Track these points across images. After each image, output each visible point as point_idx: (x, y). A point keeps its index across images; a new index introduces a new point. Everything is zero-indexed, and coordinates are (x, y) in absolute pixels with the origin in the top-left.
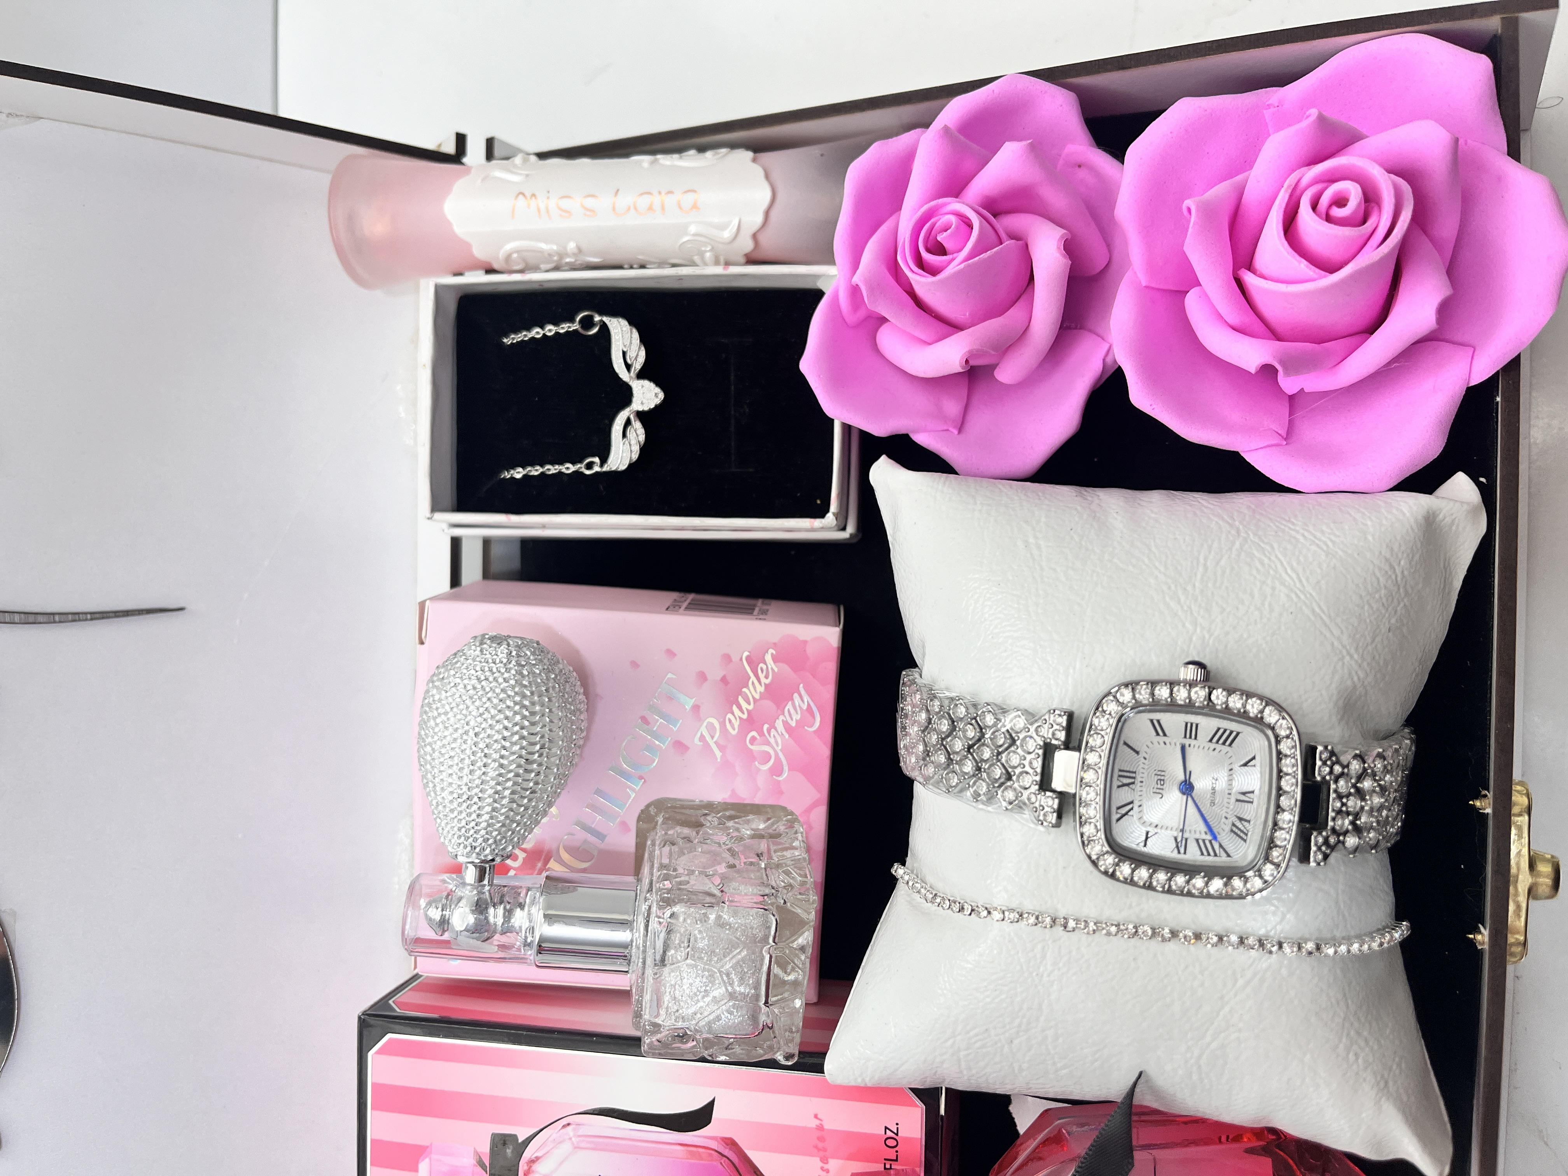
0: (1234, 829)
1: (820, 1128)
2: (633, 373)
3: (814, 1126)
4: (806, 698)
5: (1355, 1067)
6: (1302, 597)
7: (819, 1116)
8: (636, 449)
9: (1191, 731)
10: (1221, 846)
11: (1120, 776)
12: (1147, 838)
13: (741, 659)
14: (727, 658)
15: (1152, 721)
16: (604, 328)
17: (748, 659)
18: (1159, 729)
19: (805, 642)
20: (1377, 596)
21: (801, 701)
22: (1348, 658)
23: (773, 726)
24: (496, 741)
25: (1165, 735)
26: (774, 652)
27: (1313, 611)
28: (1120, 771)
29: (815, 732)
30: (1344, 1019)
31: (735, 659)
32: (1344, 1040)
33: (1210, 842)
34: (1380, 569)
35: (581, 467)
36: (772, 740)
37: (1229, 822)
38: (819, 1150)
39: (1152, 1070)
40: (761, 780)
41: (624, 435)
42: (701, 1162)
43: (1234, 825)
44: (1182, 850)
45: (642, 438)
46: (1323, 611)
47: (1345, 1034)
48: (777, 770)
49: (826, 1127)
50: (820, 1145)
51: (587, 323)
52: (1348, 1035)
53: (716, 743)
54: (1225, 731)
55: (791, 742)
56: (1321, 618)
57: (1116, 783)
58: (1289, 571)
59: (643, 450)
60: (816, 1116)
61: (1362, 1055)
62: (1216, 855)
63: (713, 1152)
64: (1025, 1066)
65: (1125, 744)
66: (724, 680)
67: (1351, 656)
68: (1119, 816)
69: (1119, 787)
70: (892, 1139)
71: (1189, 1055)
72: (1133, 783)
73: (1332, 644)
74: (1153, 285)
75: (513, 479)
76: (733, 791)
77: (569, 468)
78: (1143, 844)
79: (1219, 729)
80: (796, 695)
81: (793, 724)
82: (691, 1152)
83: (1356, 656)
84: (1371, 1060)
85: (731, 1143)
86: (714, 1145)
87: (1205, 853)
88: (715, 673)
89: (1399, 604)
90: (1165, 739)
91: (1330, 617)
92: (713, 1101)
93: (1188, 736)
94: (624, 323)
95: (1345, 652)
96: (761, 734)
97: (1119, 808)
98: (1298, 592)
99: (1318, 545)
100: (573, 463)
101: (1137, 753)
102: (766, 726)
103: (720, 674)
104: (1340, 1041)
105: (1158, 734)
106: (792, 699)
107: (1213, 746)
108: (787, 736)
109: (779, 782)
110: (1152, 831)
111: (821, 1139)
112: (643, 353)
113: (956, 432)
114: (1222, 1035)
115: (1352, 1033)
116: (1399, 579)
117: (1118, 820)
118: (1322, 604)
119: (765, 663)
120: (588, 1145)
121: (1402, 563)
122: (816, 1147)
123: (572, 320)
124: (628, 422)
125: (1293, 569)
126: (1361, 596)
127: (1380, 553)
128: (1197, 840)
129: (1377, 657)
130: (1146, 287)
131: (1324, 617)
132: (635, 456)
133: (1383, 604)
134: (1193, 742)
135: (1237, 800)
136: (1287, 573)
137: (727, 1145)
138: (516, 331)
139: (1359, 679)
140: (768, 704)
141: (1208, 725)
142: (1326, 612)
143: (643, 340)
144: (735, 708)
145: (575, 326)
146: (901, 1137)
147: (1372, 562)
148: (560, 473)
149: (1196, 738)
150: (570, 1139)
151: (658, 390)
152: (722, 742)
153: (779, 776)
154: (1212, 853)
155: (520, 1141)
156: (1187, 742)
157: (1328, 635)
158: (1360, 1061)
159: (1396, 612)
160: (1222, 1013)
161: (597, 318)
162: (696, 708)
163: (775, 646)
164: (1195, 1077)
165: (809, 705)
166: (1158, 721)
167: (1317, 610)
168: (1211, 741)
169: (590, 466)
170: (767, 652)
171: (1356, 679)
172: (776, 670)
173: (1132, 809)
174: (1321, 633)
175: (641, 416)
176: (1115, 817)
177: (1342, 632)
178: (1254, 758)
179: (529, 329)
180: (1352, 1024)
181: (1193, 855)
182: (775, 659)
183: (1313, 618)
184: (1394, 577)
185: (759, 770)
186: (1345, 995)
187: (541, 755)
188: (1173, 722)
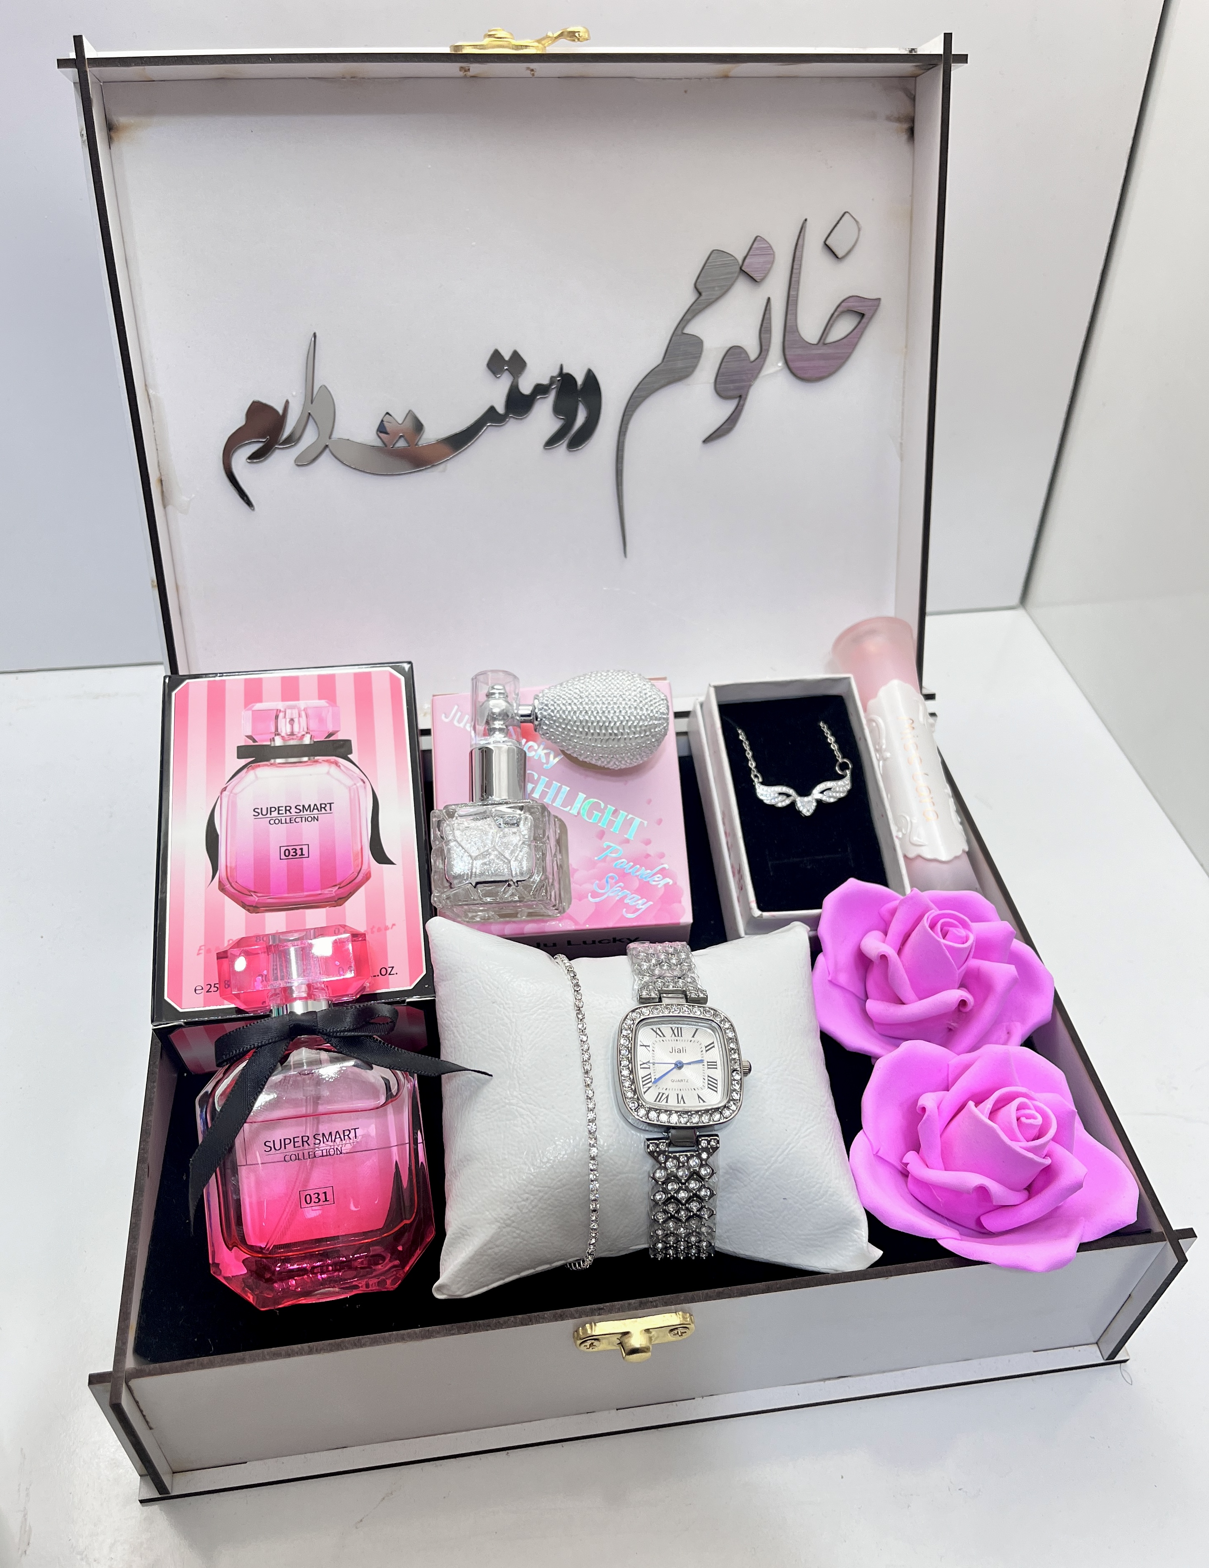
0: (661, 1095)
1: (386, 928)
2: (819, 796)
3: (387, 925)
4: (644, 907)
5: (519, 1199)
6: (797, 1137)
7: (394, 927)
8: (773, 802)
9: (712, 1065)
10: (649, 1088)
11: (678, 1028)
12: (646, 1046)
13: (662, 864)
14: (662, 856)
15: (713, 1043)
16: (841, 777)
17: (664, 869)
18: (709, 1047)
19: (680, 902)
20: (804, 1187)
21: (642, 904)
22: (766, 1168)
23: (623, 888)
24: (619, 707)
25: (707, 1051)
26: (670, 884)
27: (789, 1144)
28: (681, 1028)
29: (623, 916)
30: (549, 1187)
31: (662, 861)
32: (536, 1189)
33: (651, 1081)
34: (820, 1188)
35: (754, 772)
36: (614, 889)
37: (664, 1091)
38: (372, 929)
39: (494, 1081)
40: (587, 886)
41: (780, 794)
42: (352, 860)
43: (663, 1094)
44: (642, 1066)
45: (780, 805)
46: (791, 1149)
47: (540, 1188)
48: (595, 895)
49: (388, 932)
50: (375, 930)
51: (844, 767)
52: (540, 1191)
53: (607, 856)
54: (717, 1084)
55: (615, 901)
56: (786, 1149)
57: (674, 1026)
58: (809, 1131)
59: (772, 807)
60: (394, 925)
61: (527, 1203)
62: (643, 1085)
63: (360, 867)
64: (478, 1015)
65: (697, 1030)
66: (648, 856)
67: (767, 1170)
68: (655, 1030)
69: (672, 1028)
70: (385, 972)
71: (511, 1098)
72: (675, 1036)
73: (772, 1157)
74: (950, 1069)
75: (738, 735)
76: (577, 870)
77: (752, 764)
78: (642, 1044)
79: (717, 1081)
80: (644, 900)
81: (626, 901)
82: (357, 854)
83: (767, 1173)
84: (525, 1211)
85: (368, 877)
86: (365, 867)
87: (644, 1079)
88: (652, 850)
89: (801, 1205)
90: (704, 1051)
91: (788, 1154)
92: (393, 863)
93: (709, 1064)
94: (849, 787)
95: (769, 1165)
96: (616, 883)
97: (659, 1029)
98: (799, 1134)
99: (826, 1149)
100: (756, 767)
101: (693, 1037)
102: (621, 884)
103: (651, 853)
104: (535, 1186)
105: (706, 1047)
106: (642, 898)
107: (706, 1078)
108: (617, 898)
109: (587, 897)
110: (650, 1049)
111: (379, 930)
112: (832, 800)
113: (830, 978)
114: (529, 1113)
115: (541, 1194)
116: (816, 1202)
117: (652, 1029)
118: (795, 1149)
119: (664, 878)
120: (352, 795)
121: (826, 1204)
122: (373, 927)
123: (843, 757)
124: (788, 796)
125: (810, 1133)
126: (803, 1175)
127: (830, 1187)
128: (650, 1074)
129: (768, 1191)
130: (948, 1065)
131: (787, 1151)
132: (767, 802)
133: (800, 1192)
134: (706, 1066)
135: (678, 1095)
136: (808, 1129)
137: (366, 875)
138: (829, 728)
139: (754, 1177)
140: (636, 884)
141: (718, 1074)
142: (791, 1152)
143: (840, 800)
144: (632, 864)
145: (840, 760)
146: (388, 978)
147: (823, 1182)
148: (748, 760)
149: (708, 1068)
150: (355, 784)
151: (811, 811)
152: (608, 858)
153: (592, 897)
154: (644, 1083)
155: (349, 756)
156: (705, 1063)
157: (778, 1153)
158: (523, 1203)
159: (796, 1203)
160: (542, 1110)
161: (848, 772)
162: (627, 841)
163: (675, 883)
164: (495, 1107)
165: (640, 909)
166: (714, 1047)
167: (791, 1146)
168: (708, 1076)
169: (756, 776)
170: (670, 878)
171: (755, 1174)
172: (659, 886)
173: (660, 1036)
174: (778, 1149)
175: (793, 804)
176: (654, 1027)
177: (780, 1163)
178: (704, 1102)
179: (832, 735)
180: (546, 1193)
181: (641, 1073)
182: (666, 885)
183: (786, 1143)
184: (817, 1198)
185: (592, 883)
186: (564, 1185)
187: (611, 734)
188: (716, 1055)
